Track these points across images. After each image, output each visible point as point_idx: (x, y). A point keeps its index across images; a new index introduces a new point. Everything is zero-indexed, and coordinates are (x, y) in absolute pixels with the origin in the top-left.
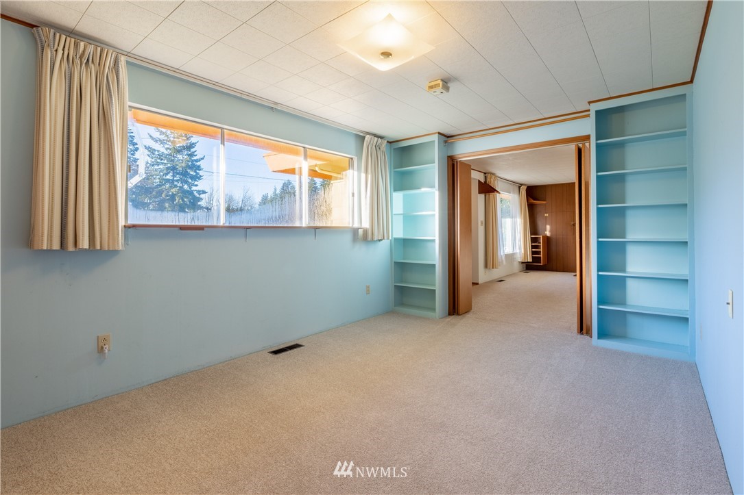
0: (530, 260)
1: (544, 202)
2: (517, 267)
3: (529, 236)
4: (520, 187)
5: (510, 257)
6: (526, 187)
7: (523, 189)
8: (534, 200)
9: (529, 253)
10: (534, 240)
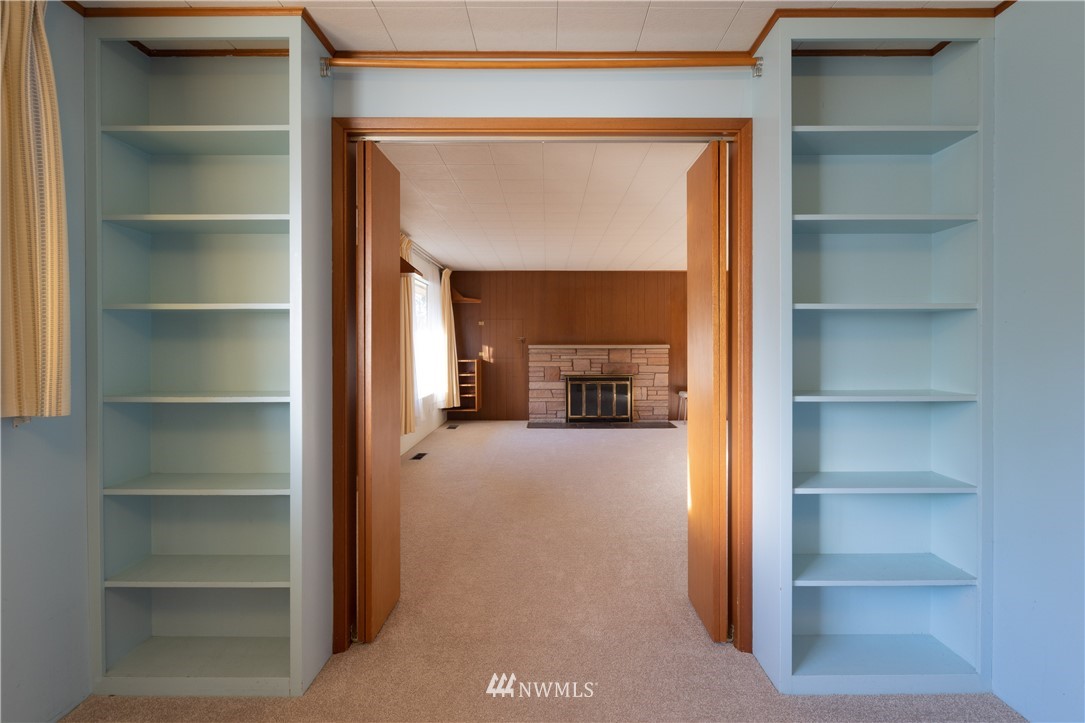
0: (457, 404)
1: (479, 302)
2: (436, 418)
3: (455, 361)
4: (441, 271)
5: (428, 401)
6: (450, 272)
7: (447, 274)
8: (464, 296)
9: (456, 392)
10: (462, 368)
